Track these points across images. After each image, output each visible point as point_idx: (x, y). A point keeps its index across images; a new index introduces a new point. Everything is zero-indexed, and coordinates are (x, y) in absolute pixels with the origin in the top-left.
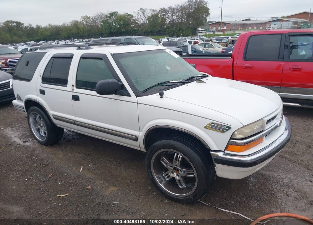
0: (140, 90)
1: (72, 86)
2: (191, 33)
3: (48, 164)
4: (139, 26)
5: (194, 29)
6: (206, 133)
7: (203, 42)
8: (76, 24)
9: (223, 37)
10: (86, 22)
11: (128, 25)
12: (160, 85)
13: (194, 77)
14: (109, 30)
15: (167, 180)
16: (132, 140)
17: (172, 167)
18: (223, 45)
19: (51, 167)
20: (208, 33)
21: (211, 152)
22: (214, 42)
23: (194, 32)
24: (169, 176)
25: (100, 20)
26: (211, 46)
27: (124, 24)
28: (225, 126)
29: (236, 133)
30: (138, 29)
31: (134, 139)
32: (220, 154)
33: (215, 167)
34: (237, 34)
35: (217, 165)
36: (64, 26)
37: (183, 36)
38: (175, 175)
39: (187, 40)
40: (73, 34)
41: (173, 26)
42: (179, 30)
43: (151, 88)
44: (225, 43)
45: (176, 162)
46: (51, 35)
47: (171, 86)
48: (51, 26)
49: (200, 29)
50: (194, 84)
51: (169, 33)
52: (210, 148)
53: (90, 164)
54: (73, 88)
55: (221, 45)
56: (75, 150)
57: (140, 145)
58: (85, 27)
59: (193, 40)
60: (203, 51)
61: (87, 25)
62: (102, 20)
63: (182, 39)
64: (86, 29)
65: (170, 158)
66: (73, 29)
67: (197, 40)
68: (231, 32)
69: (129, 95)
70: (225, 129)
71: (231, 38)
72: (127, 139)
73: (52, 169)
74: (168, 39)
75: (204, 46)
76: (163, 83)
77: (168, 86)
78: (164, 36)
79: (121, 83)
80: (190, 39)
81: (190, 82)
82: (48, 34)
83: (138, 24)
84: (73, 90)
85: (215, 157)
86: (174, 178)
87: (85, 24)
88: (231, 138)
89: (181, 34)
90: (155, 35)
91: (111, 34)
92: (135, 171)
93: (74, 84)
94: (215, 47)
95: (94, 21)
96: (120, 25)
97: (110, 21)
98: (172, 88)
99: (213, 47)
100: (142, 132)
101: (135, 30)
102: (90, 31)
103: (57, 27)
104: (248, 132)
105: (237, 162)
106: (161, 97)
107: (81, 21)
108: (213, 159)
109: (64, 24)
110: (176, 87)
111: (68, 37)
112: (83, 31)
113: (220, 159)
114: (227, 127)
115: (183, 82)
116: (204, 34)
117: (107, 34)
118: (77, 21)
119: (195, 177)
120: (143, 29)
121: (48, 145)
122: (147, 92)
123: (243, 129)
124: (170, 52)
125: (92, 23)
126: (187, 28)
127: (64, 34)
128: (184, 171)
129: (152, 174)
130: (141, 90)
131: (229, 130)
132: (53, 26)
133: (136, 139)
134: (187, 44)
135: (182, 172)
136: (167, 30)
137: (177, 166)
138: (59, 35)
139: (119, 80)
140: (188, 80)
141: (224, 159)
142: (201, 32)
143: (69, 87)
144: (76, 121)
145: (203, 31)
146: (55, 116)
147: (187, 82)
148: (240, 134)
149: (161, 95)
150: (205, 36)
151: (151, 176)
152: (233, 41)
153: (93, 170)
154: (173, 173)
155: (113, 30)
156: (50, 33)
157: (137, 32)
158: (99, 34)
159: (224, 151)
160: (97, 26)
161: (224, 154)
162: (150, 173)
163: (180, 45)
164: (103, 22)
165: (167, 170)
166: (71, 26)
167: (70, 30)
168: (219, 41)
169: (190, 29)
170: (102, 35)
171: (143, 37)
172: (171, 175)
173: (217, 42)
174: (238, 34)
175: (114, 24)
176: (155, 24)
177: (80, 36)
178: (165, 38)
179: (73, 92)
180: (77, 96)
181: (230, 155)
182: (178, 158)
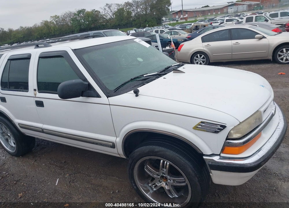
0: (110, 89)
1: (33, 90)
2: (156, 23)
3: (19, 180)
4: (107, 21)
5: (159, 19)
6: (196, 135)
7: (169, 31)
8: (46, 24)
9: (186, 24)
10: (56, 21)
11: (96, 21)
12: (133, 80)
13: (170, 67)
14: (79, 27)
15: (155, 190)
16: (109, 147)
17: (159, 176)
18: (188, 32)
19: (23, 184)
20: (172, 22)
21: (204, 157)
22: (179, 29)
23: (159, 22)
24: (157, 185)
25: (69, 18)
26: (176, 33)
27: (92, 20)
28: (219, 125)
29: (232, 132)
30: (106, 24)
31: (110, 146)
32: (216, 159)
33: (211, 174)
34: (198, 20)
35: (212, 171)
36: (35, 27)
37: (149, 26)
38: (163, 184)
39: (153, 30)
40: (45, 34)
41: (139, 18)
42: (145, 21)
43: (123, 85)
44: (189, 30)
45: (163, 170)
46: (24, 37)
47: (146, 80)
48: (22, 29)
49: (164, 19)
50: (170, 75)
51: (136, 25)
52: (203, 153)
53: (66, 174)
54: (35, 93)
55: (186, 31)
56: (49, 159)
57: (119, 152)
58: (55, 26)
59: (159, 30)
60: (171, 39)
61: (57, 24)
62: (71, 18)
63: (149, 30)
64: (56, 28)
65: (156, 165)
66: (44, 29)
67: (163, 29)
68: (193, 19)
69: (98, 96)
70: (219, 129)
71: (194, 24)
72: (103, 146)
73: (24, 186)
74: (135, 30)
75: (170, 34)
76: (137, 78)
77: (143, 80)
78: (131, 28)
79: (87, 83)
80: (156, 28)
81: (166, 73)
82: (21, 36)
83: (106, 19)
84: (35, 94)
85: (210, 163)
86: (162, 188)
87: (55, 23)
88: (227, 139)
89: (147, 25)
90: (123, 28)
91: (81, 31)
92: (117, 178)
93: (36, 88)
94: (180, 34)
95: (63, 20)
96: (88, 22)
97: (78, 18)
98: (148, 83)
99: (179, 34)
100: (119, 137)
101: (103, 25)
102: (61, 30)
103: (28, 28)
104: (246, 128)
105: (238, 167)
106: (137, 96)
107: (51, 20)
108: (208, 165)
109: (34, 25)
110: (152, 81)
111: (41, 38)
112: (54, 30)
113: (216, 165)
114: (222, 126)
115: (158, 74)
116: (168, 23)
117: (77, 31)
118: (47, 21)
119: (187, 185)
120: (111, 23)
121: (19, 156)
122: (118, 90)
123: (240, 126)
124: (140, 41)
125: (62, 22)
126: (152, 18)
127: (36, 34)
128: (174, 180)
129: (136, 185)
130: (112, 88)
131: (223, 129)
132: (24, 28)
133: (113, 146)
134: (154, 33)
135: (172, 181)
136: (133, 23)
137: (165, 174)
138: (32, 36)
139: (85, 80)
140: (164, 71)
141: (221, 165)
142: (165, 21)
143: (31, 92)
144: (44, 129)
145: (167, 21)
146: (21, 125)
147: (163, 73)
148: (237, 132)
149: (137, 93)
150: (170, 24)
151: (135, 187)
152: (196, 26)
153: (70, 182)
154: (161, 182)
155: (82, 27)
156: (22, 35)
157: (106, 26)
158: (70, 32)
159: (219, 155)
160: (67, 24)
161: (220, 159)
162: (134, 185)
163: (148, 35)
164: (73, 20)
165: (153, 179)
166: (42, 26)
167: (41, 30)
168: (184, 28)
169: (155, 19)
170: (73, 32)
171: (111, 30)
172: (159, 184)
173: (182, 30)
174: (200, 20)
175: (83, 21)
176: (122, 18)
177: (52, 35)
178: (133, 30)
179: (35, 97)
180: (41, 101)
181: (228, 159)
182: (165, 165)
